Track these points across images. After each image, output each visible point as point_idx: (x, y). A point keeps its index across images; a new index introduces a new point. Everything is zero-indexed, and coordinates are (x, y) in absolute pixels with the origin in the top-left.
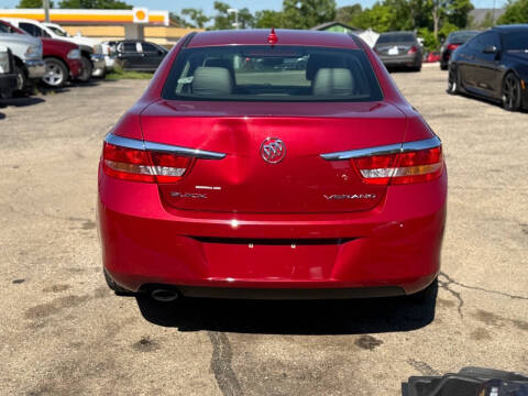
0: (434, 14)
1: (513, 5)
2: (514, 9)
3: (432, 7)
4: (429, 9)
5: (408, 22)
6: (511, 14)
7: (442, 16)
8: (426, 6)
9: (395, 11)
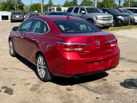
0: (15, 6)
1: (32, 5)
2: (33, 6)
3: (14, 4)
4: (13, 5)
5: (7, 8)
6: (32, 7)
7: (17, 7)
8: (12, 4)
9: (3, 5)
